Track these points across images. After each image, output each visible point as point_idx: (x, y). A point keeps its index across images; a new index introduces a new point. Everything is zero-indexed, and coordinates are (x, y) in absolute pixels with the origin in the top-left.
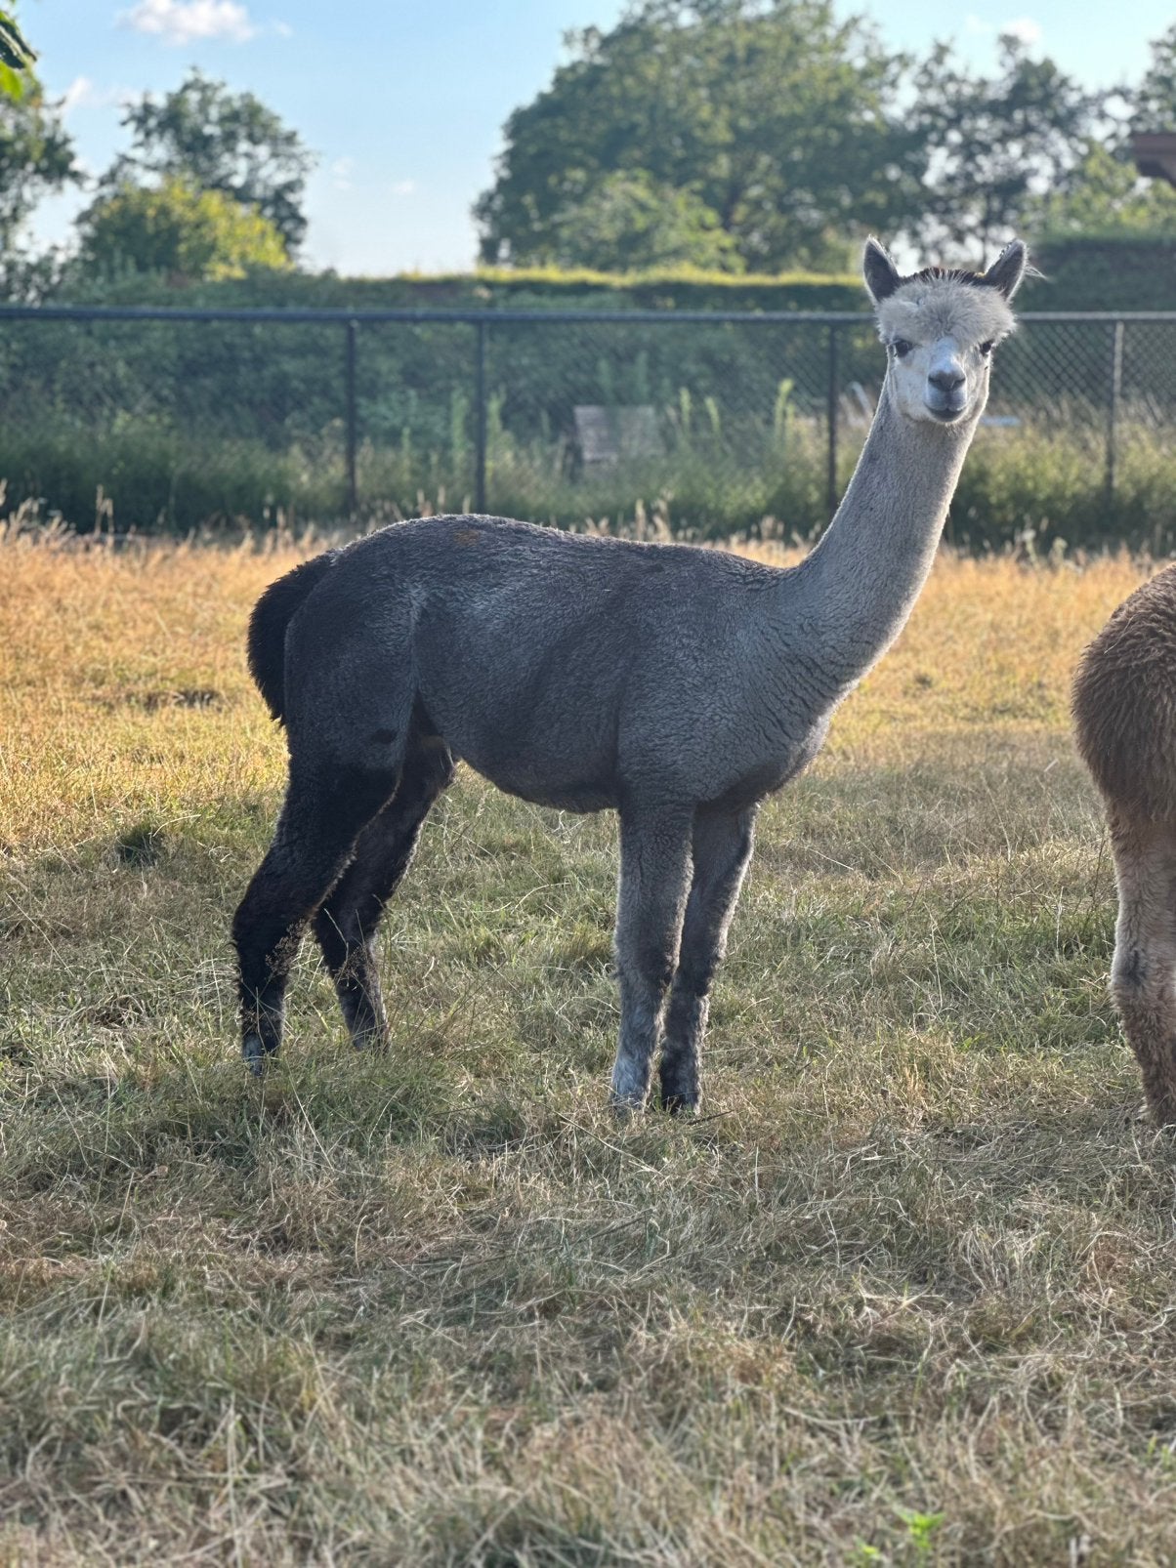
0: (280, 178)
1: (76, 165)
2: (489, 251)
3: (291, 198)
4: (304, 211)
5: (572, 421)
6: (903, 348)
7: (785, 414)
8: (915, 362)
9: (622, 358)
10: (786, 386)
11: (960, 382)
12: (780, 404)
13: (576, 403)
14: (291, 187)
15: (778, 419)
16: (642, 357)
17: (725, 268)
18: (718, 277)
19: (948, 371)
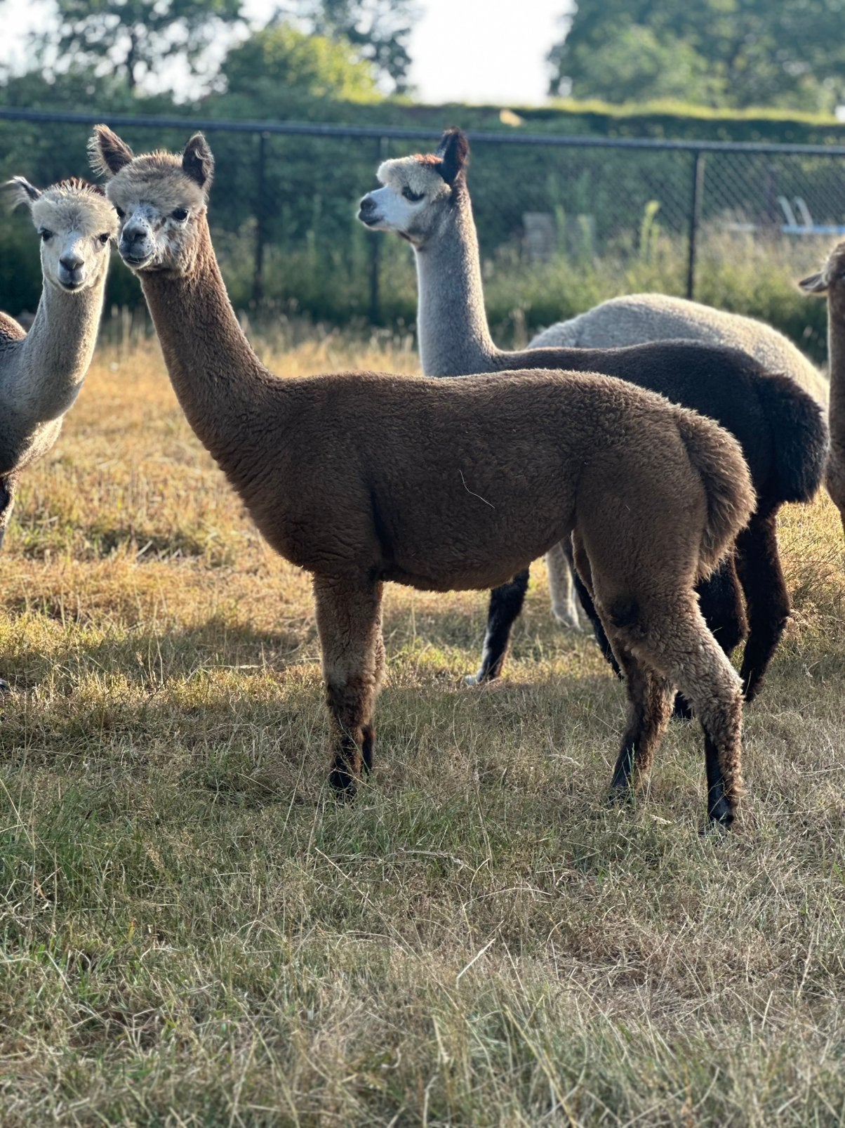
0: (398, 25)
1: (243, 12)
2: (554, 87)
3: (402, 41)
4: (410, 52)
5: (521, 224)
6: (47, 235)
7: (650, 233)
8: (55, 245)
9: (569, 174)
10: (653, 207)
11: (80, 264)
12: (647, 223)
13: (529, 210)
14: (403, 32)
15: (644, 238)
16: (586, 175)
17: (714, 105)
18: (704, 113)
19: (71, 257)
